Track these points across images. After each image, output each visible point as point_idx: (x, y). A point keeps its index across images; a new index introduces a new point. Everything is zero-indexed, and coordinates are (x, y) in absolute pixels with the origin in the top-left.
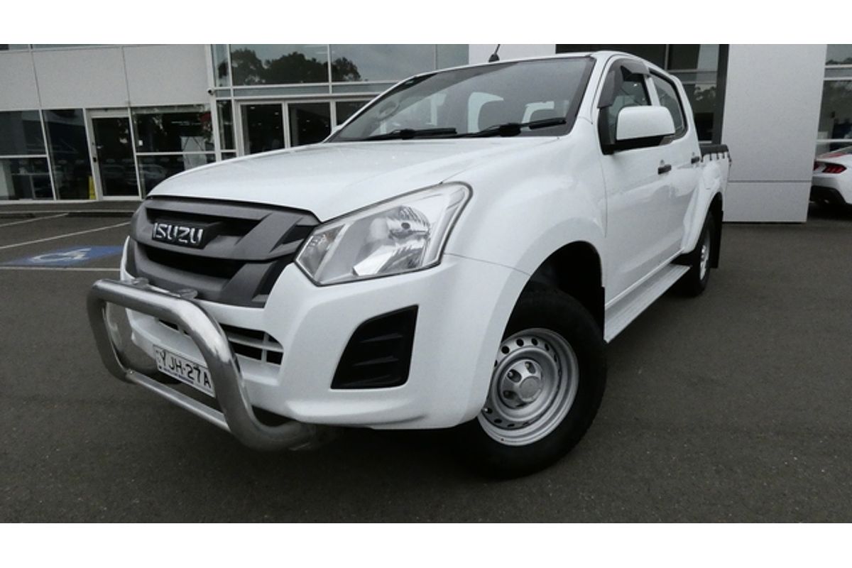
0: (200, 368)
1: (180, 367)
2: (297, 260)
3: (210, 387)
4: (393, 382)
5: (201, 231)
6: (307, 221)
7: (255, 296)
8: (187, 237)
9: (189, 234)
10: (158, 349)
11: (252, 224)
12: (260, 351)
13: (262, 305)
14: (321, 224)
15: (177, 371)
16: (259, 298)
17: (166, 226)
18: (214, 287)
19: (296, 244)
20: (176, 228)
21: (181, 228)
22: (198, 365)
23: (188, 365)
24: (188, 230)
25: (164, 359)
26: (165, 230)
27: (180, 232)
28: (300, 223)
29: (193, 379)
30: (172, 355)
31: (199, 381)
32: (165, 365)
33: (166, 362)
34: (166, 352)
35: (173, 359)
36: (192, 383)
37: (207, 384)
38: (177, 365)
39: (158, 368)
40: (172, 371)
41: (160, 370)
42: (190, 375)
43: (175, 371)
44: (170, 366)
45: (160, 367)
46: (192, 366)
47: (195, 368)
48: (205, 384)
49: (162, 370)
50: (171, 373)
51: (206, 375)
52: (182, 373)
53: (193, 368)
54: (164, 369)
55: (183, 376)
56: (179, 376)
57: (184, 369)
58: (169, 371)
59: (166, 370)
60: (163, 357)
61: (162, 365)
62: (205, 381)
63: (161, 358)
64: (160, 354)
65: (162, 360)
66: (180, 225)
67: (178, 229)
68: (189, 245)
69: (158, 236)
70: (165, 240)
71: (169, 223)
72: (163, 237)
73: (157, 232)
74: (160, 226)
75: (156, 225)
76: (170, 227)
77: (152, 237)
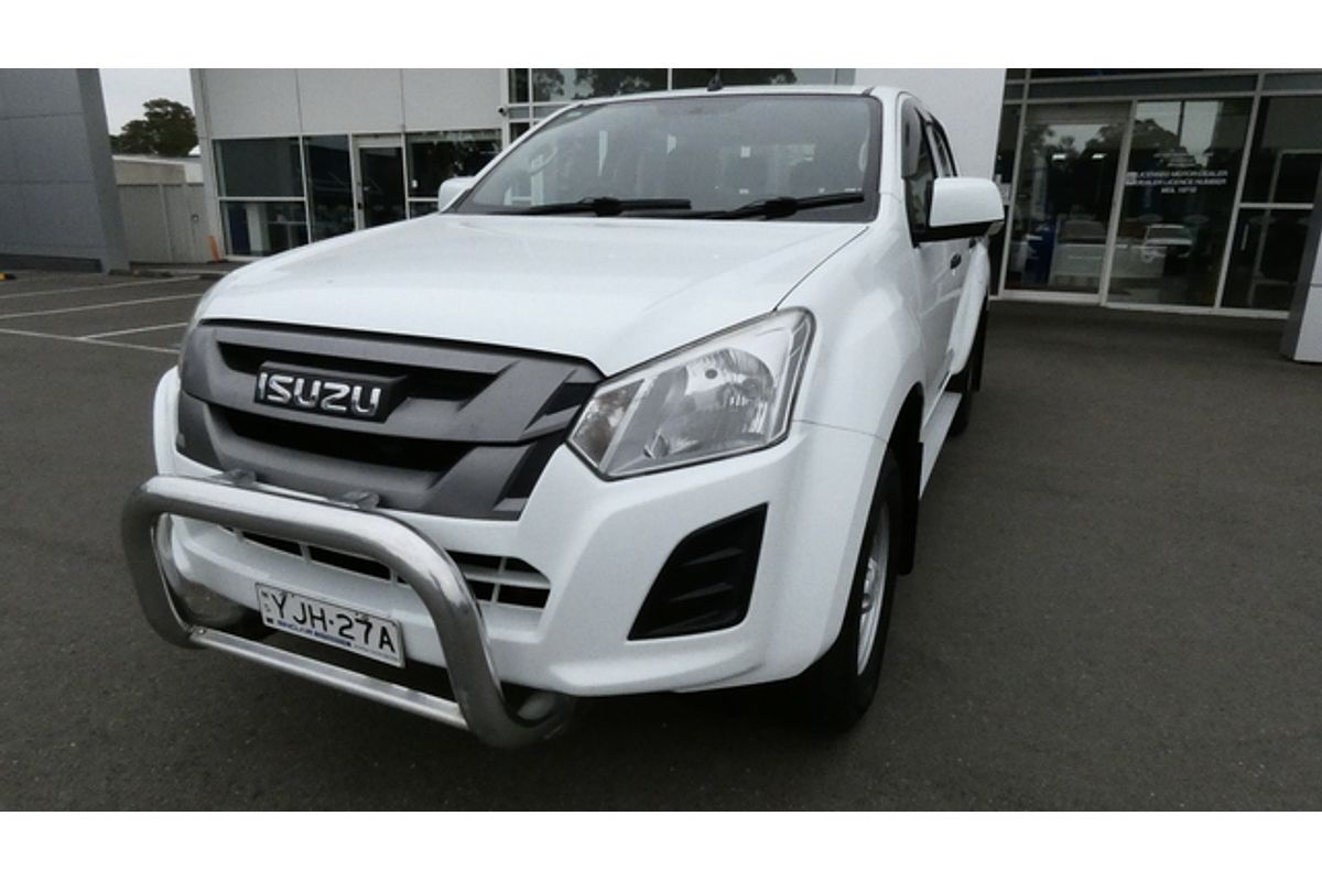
0: (371, 620)
1: (322, 619)
2: (571, 440)
3: (392, 649)
4: (726, 620)
5: (376, 393)
6: (582, 376)
7: (500, 499)
8: (346, 400)
9: (350, 395)
10: (265, 590)
11: (482, 380)
12: (492, 586)
13: (515, 516)
14: (604, 379)
15: (313, 625)
16: (509, 505)
17: (290, 380)
18: (413, 486)
19: (569, 413)
20: (317, 384)
21: (328, 385)
22: (366, 615)
23: (340, 616)
24: (344, 389)
25: (281, 607)
26: (290, 387)
27: (324, 393)
28: (572, 380)
29: (352, 638)
30: (303, 600)
31: (366, 641)
32: (282, 616)
33: (285, 610)
34: (289, 596)
35: (303, 605)
36: (349, 644)
37: (386, 647)
38: (313, 617)
39: (266, 623)
40: (299, 626)
41: (270, 625)
42: (345, 632)
43: (308, 625)
44: (295, 618)
45: (270, 620)
46: (352, 616)
47: (358, 621)
48: (381, 646)
49: (275, 625)
50: (296, 629)
51: (384, 632)
52: (325, 629)
53: (353, 620)
54: (280, 623)
55: (327, 634)
56: (316, 635)
57: (331, 622)
58: (290, 627)
59: (285, 624)
60: (280, 603)
61: (274, 617)
62: (383, 641)
63: (274, 604)
64: (271, 599)
65: (277, 608)
66: (324, 379)
67: (322, 387)
68: (350, 415)
69: (271, 397)
70: (292, 405)
71: (296, 375)
72: (286, 398)
73: (268, 389)
74: (274, 380)
75: (264, 377)
76: (301, 382)
77: (256, 397)
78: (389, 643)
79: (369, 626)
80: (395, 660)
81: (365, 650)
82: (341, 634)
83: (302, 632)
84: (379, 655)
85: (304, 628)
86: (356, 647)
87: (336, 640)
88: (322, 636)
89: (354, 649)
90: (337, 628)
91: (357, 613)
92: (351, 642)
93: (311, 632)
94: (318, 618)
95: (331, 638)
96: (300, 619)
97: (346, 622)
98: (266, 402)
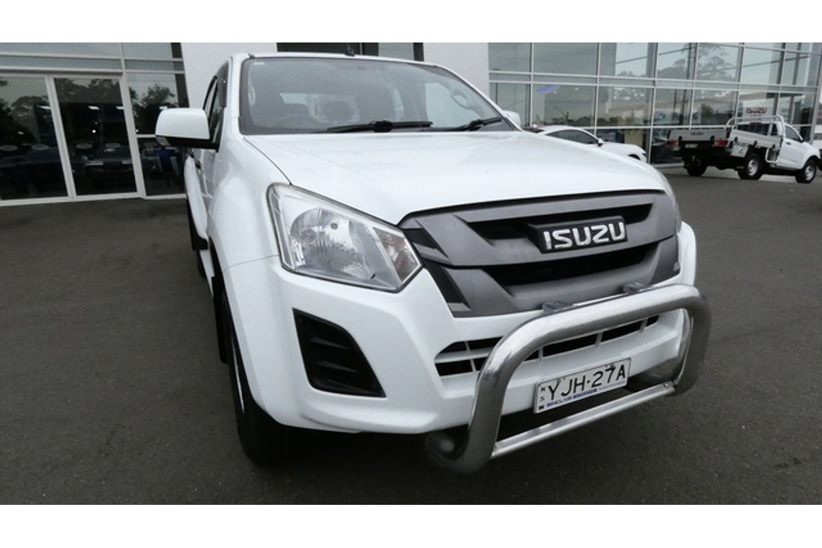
0: (616, 364)
1: (583, 384)
3: (624, 377)
8: (608, 234)
9: (609, 231)
10: (542, 386)
13: (679, 271)
15: (575, 391)
16: (675, 267)
17: (567, 231)
20: (586, 229)
21: (594, 228)
22: (613, 364)
23: (595, 375)
25: (553, 392)
26: (570, 236)
29: (600, 384)
30: (571, 378)
31: (609, 381)
32: (553, 398)
33: (555, 394)
34: (562, 379)
35: (571, 381)
36: (595, 390)
37: (621, 377)
38: (576, 385)
39: (538, 411)
40: (563, 398)
41: (542, 410)
42: (596, 383)
43: (571, 394)
44: (563, 394)
45: (542, 407)
46: (603, 370)
47: (607, 370)
48: (617, 378)
49: (546, 409)
50: (561, 402)
51: (622, 368)
52: (583, 389)
53: (603, 372)
54: (549, 405)
55: (583, 392)
56: (575, 397)
57: (588, 382)
58: (556, 403)
59: (552, 404)
60: (553, 389)
61: (545, 403)
62: (619, 374)
63: (548, 393)
64: (547, 390)
65: (550, 394)
66: (589, 225)
67: (591, 230)
68: (612, 242)
69: (557, 246)
70: (575, 247)
71: (571, 227)
72: (570, 244)
73: (554, 241)
74: (556, 234)
75: (546, 234)
76: (575, 231)
77: (543, 250)
78: (623, 374)
79: (613, 369)
80: (623, 382)
81: (606, 387)
82: (593, 386)
83: (565, 402)
84: (614, 385)
85: (566, 397)
86: (600, 389)
87: (589, 392)
88: (579, 395)
89: (598, 392)
90: (591, 383)
91: (606, 365)
92: (597, 388)
93: (570, 398)
94: (580, 384)
95: (585, 393)
96: (565, 393)
97: (599, 375)
98: (554, 250)
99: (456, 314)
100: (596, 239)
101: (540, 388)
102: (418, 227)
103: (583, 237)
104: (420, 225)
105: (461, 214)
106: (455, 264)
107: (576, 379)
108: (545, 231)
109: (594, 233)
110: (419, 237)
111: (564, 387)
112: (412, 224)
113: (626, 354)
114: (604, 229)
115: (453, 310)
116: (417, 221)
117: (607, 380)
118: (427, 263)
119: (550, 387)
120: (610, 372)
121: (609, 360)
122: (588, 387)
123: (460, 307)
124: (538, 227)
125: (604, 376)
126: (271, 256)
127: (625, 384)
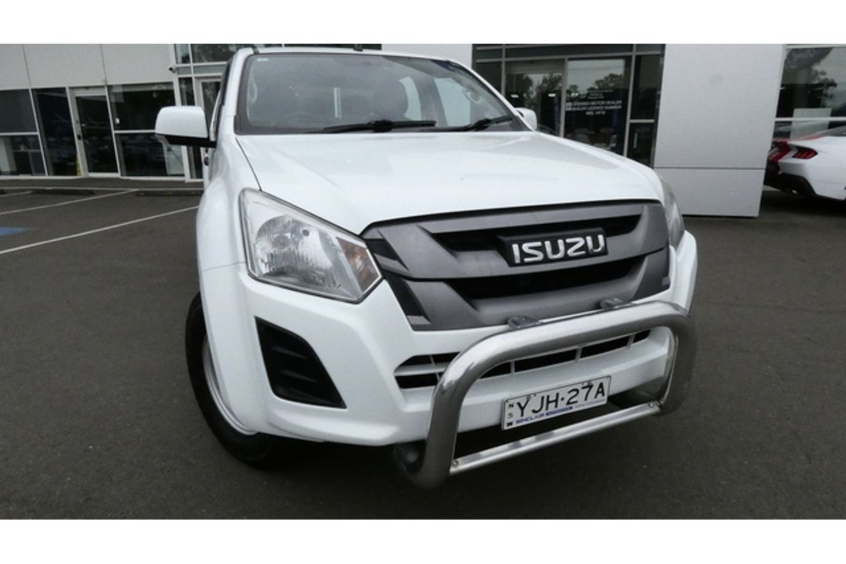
0: (593, 383)
1: (556, 401)
3: (603, 395)
8: (585, 247)
9: (585, 245)
10: (510, 402)
13: (669, 286)
15: (547, 409)
16: (665, 281)
17: (539, 244)
20: (560, 242)
21: (568, 241)
22: (590, 381)
23: (569, 392)
25: (522, 409)
26: (542, 249)
29: (576, 402)
30: (542, 395)
31: (586, 399)
32: (522, 415)
33: (525, 410)
34: (532, 396)
35: (543, 398)
36: (571, 408)
37: (600, 395)
38: (548, 402)
39: (506, 428)
40: (535, 414)
41: (510, 427)
42: (571, 401)
43: (544, 411)
45: (510, 424)
46: (579, 387)
47: (583, 388)
48: (596, 397)
49: (515, 425)
50: (531, 419)
51: (601, 386)
52: (556, 406)
53: (580, 389)
54: (518, 422)
55: (556, 409)
56: (547, 414)
57: (563, 399)
58: (526, 420)
59: (522, 421)
60: (523, 405)
61: (514, 419)
62: (598, 392)
63: (517, 410)
64: (516, 406)
65: (520, 411)
67: (565, 243)
68: (589, 255)
69: (527, 260)
70: (546, 260)
72: (540, 256)
73: (523, 254)
74: (525, 247)
75: (515, 247)
76: (548, 243)
77: (511, 263)
78: (603, 393)
79: (590, 387)
80: (603, 400)
81: (582, 405)
82: (568, 403)
83: (536, 419)
84: (592, 403)
85: (538, 414)
86: (576, 407)
87: (562, 410)
88: (552, 413)
89: (574, 410)
90: (566, 401)
91: (583, 383)
92: (573, 405)
93: (543, 415)
94: (552, 402)
95: (559, 411)
96: (537, 409)
97: (575, 393)
98: (523, 264)
99: (416, 328)
100: (570, 252)
101: (507, 405)
102: (380, 237)
103: (555, 250)
104: (382, 235)
105: (425, 225)
106: (415, 276)
107: (548, 397)
108: (515, 243)
109: (568, 246)
110: (381, 248)
111: (535, 404)
112: (373, 234)
113: (606, 372)
114: (581, 242)
115: (412, 323)
116: (379, 232)
117: (584, 399)
118: (388, 275)
119: (519, 404)
120: (587, 390)
121: (586, 378)
122: (562, 405)
123: (420, 320)
124: (506, 239)
125: (580, 393)
126: (239, 263)
127: (604, 402)
